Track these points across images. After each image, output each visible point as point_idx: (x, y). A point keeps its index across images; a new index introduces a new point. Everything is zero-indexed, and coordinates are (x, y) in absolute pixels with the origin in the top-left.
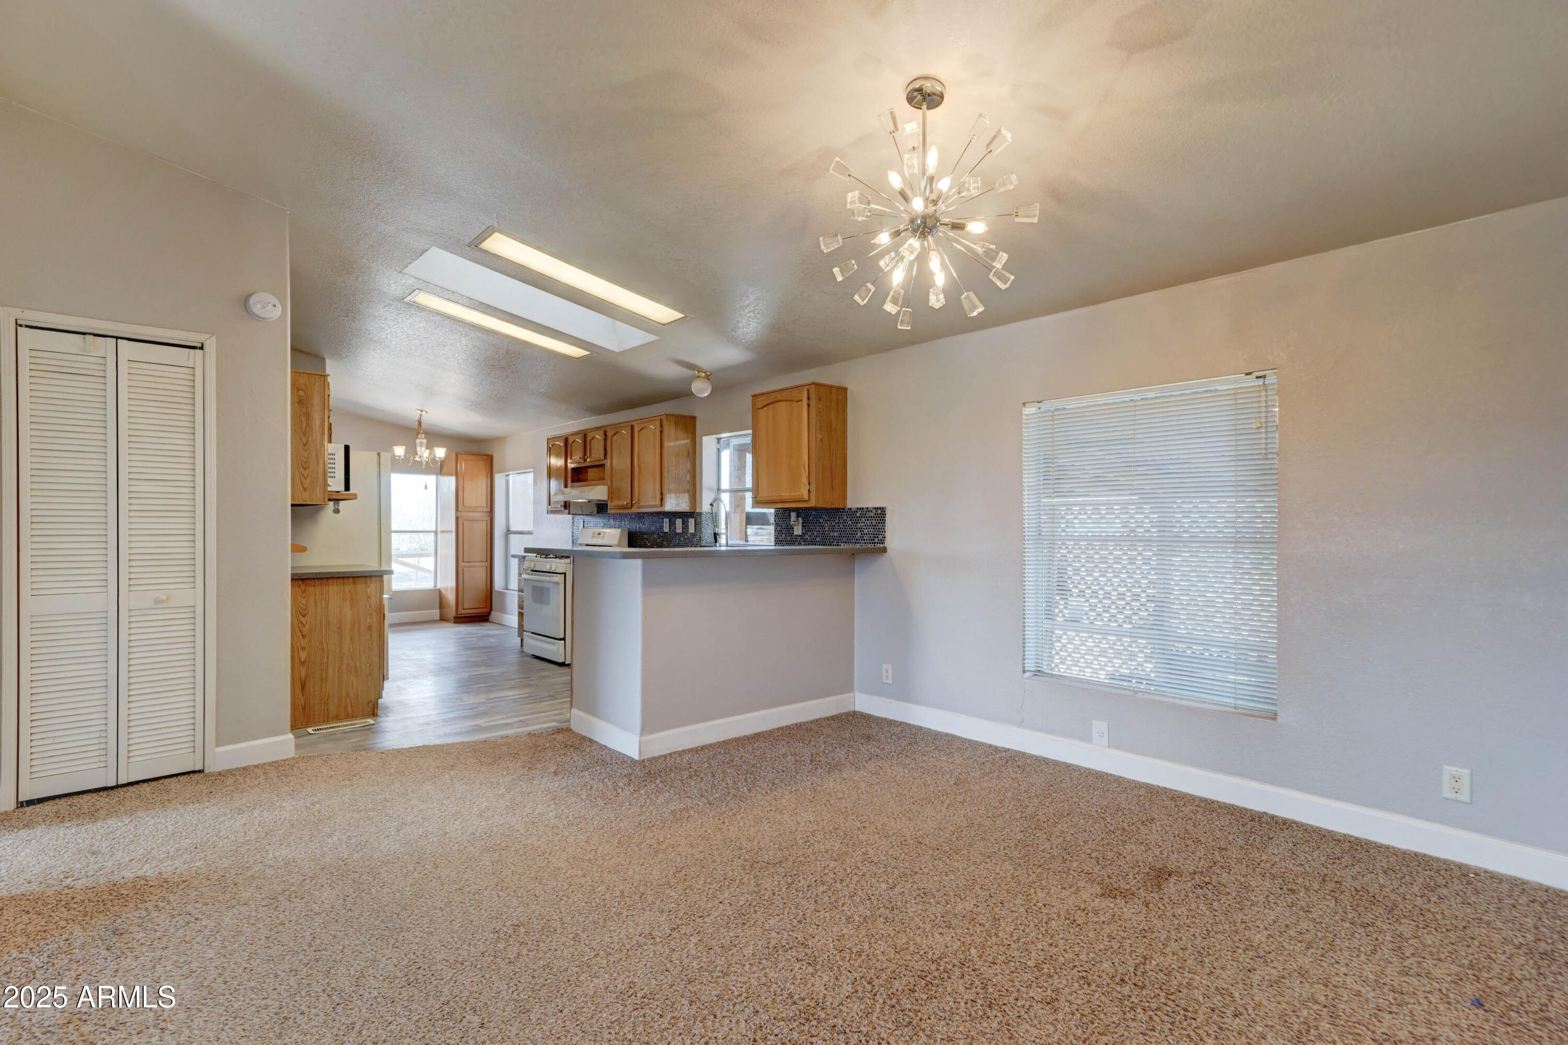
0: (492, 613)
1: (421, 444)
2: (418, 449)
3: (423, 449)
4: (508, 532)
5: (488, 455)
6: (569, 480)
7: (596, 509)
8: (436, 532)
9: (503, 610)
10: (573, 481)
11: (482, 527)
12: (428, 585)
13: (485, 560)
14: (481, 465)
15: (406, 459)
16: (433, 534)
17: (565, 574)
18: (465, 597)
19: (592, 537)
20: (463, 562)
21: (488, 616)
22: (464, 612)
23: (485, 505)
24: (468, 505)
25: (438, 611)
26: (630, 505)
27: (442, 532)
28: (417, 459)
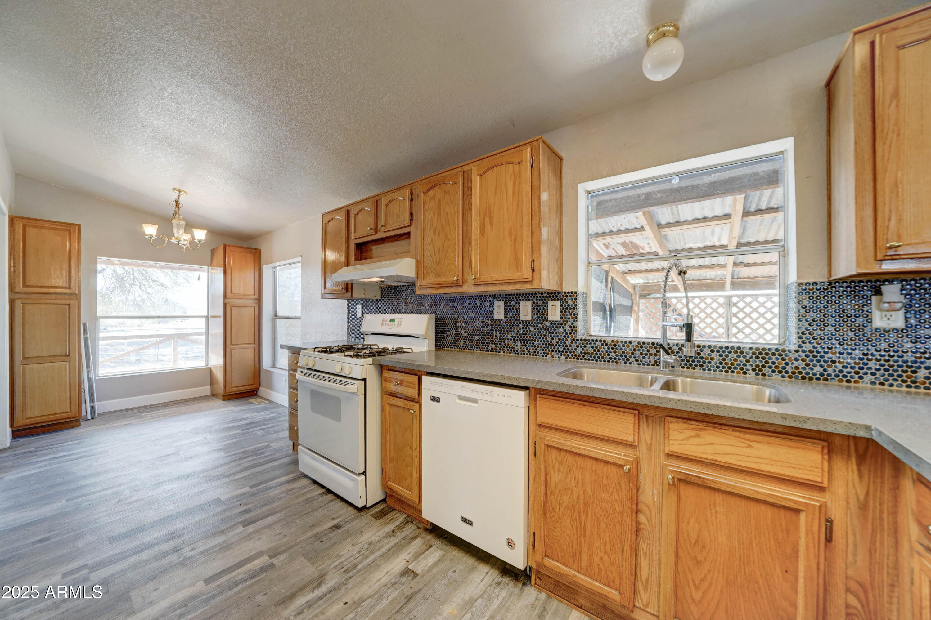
0: (261, 388)
1: (179, 226)
2: (175, 230)
3: (181, 232)
4: (275, 317)
5: (256, 249)
6: (352, 258)
7: (379, 293)
8: (207, 318)
9: (270, 387)
10: (356, 259)
11: (250, 312)
12: (200, 364)
13: (253, 342)
14: (250, 257)
15: (159, 240)
16: (204, 320)
17: (365, 380)
18: (233, 374)
19: (382, 324)
20: (231, 344)
21: (257, 391)
22: (232, 390)
23: (253, 293)
24: (236, 292)
25: (209, 387)
26: (460, 282)
27: (212, 317)
28: (173, 240)
